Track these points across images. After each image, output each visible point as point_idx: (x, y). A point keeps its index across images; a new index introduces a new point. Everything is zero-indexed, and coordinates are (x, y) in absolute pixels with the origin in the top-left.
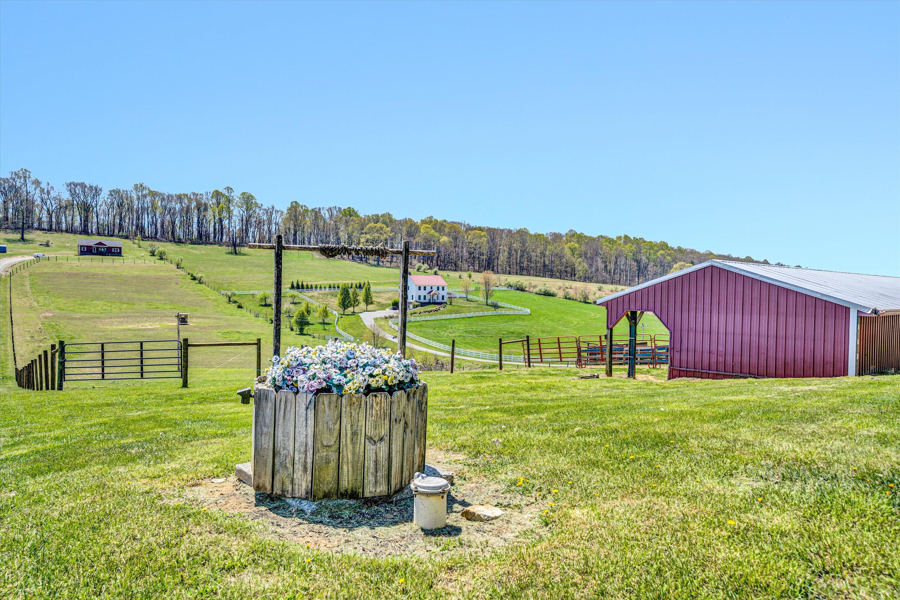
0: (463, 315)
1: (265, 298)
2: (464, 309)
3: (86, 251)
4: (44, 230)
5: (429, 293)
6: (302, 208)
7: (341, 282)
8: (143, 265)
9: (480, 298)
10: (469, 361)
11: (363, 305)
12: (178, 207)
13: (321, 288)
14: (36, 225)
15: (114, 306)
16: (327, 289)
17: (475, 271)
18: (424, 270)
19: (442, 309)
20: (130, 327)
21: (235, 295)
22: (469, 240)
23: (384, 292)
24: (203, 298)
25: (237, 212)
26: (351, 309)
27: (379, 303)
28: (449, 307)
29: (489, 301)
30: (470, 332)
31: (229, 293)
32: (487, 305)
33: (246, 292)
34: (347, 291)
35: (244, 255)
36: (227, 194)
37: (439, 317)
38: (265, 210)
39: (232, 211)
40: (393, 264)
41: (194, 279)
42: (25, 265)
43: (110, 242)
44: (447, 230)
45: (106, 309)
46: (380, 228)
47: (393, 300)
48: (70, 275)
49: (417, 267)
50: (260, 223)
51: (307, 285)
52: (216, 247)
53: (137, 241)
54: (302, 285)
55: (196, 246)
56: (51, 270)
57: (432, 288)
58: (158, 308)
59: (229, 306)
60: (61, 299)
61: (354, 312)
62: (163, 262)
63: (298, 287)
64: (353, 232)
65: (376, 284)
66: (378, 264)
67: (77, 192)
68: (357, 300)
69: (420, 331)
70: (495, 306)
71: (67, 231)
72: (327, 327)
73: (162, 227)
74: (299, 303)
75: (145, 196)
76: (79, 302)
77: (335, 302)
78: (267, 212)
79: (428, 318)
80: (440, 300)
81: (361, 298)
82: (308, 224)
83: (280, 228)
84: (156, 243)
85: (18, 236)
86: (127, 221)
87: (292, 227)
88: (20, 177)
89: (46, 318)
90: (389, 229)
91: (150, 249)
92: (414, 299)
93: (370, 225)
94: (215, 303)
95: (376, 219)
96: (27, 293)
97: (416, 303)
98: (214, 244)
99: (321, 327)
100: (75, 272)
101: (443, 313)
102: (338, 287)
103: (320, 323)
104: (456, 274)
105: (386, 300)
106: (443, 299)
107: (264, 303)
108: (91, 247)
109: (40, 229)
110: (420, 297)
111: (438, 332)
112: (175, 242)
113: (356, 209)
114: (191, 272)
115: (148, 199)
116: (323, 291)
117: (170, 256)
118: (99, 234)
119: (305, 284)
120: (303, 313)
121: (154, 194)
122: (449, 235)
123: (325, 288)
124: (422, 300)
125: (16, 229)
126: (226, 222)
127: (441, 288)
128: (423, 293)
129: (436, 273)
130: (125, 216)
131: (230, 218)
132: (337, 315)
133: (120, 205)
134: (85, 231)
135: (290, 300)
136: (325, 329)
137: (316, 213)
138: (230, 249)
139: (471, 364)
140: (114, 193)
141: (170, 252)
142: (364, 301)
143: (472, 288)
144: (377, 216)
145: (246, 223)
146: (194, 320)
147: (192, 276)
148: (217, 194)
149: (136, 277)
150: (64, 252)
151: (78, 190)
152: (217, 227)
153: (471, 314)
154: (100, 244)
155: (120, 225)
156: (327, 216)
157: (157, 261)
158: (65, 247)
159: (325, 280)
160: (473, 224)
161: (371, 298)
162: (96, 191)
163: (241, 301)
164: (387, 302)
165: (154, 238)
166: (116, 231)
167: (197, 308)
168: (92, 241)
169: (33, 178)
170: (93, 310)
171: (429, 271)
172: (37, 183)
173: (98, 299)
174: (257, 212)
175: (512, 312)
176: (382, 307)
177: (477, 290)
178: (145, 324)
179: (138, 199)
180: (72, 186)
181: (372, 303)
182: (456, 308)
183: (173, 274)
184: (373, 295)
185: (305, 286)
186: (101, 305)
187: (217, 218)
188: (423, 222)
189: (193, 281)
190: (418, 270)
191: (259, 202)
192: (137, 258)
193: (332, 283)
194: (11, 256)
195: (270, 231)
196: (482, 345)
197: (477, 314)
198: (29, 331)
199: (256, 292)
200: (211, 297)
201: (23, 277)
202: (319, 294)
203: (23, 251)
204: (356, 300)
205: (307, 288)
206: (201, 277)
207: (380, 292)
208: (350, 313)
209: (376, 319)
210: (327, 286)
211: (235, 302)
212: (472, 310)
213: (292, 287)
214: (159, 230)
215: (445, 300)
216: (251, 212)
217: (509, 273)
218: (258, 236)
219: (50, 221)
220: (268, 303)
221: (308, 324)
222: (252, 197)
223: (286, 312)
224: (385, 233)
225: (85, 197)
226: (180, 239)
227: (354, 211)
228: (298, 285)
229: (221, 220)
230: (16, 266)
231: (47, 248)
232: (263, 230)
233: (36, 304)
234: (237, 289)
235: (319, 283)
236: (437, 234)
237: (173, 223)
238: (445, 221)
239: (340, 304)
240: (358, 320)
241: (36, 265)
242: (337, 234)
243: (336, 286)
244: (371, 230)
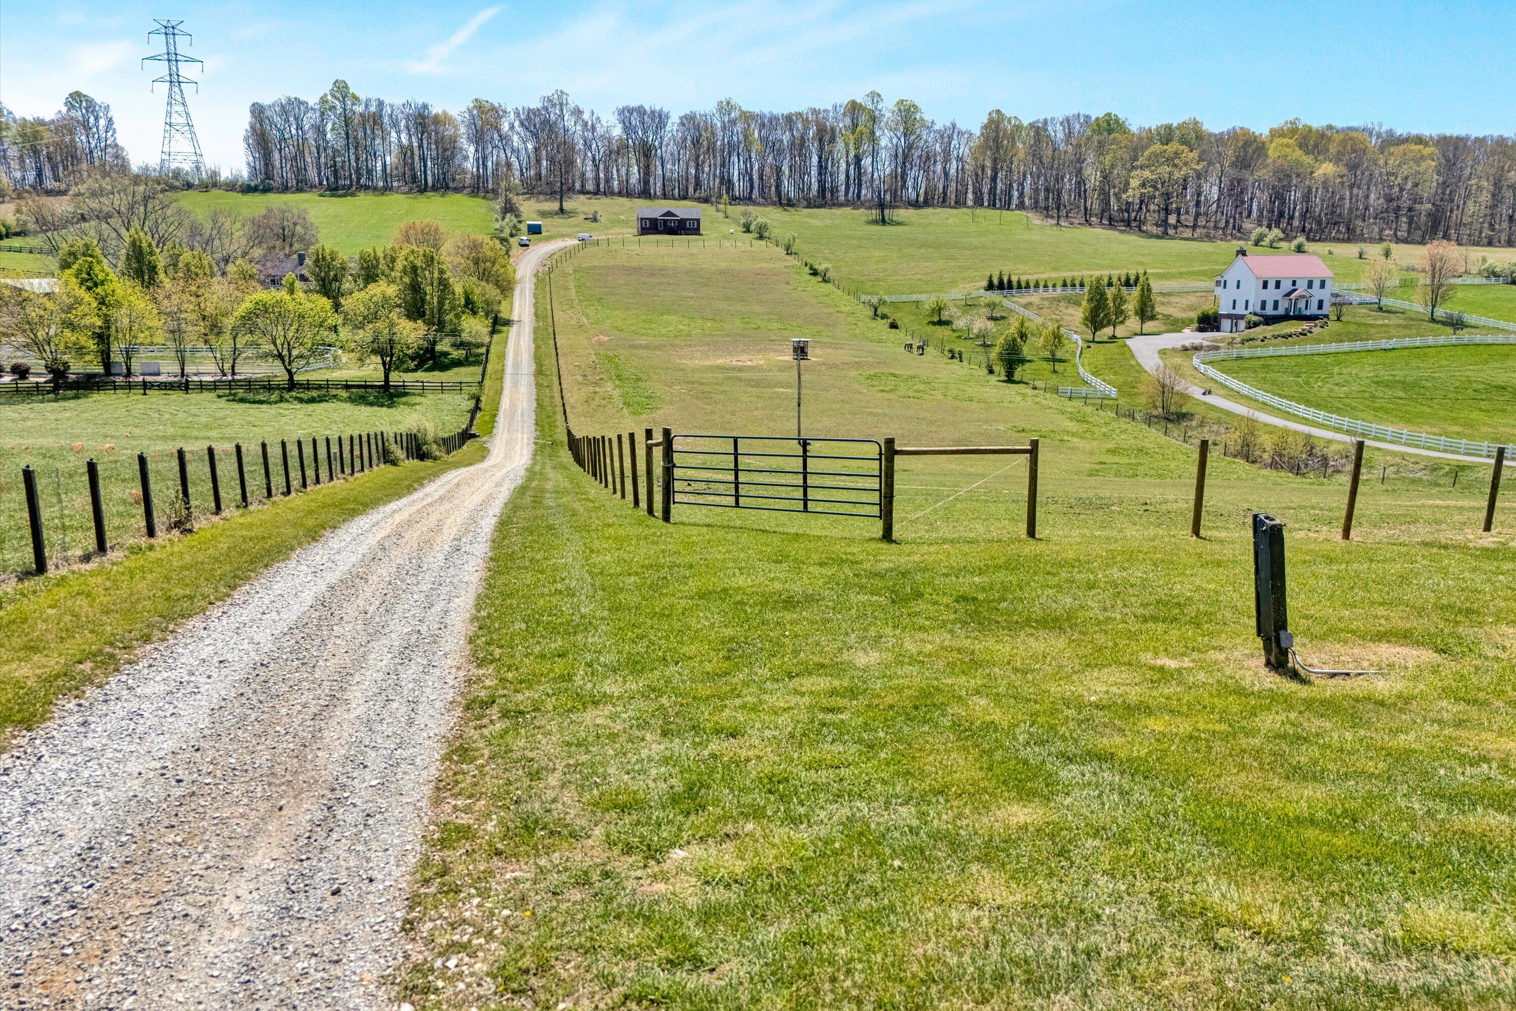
0: (1370, 345)
1: (940, 309)
2: (1373, 331)
3: (651, 227)
4: (588, 193)
5: (1288, 294)
6: (1009, 122)
7: (1090, 274)
8: (733, 250)
9: (1417, 305)
10: (1394, 454)
11: (1133, 323)
12: (786, 138)
13: (1046, 286)
14: (578, 186)
15: (693, 325)
16: (1059, 289)
17: (1398, 240)
18: (1272, 242)
19: (1317, 330)
20: (720, 361)
21: (885, 303)
22: (1389, 169)
23: (1179, 294)
24: (831, 310)
25: (886, 140)
26: (1108, 331)
27: (1168, 317)
28: (1333, 326)
29: (1440, 312)
30: (1388, 385)
31: (875, 300)
32: (1433, 320)
33: (904, 298)
34: (1102, 295)
35: (899, 224)
36: (870, 106)
37: (1309, 348)
38: (939, 132)
39: (878, 139)
40: (1198, 231)
41: (815, 273)
42: (568, 254)
43: (684, 209)
44: (1333, 149)
45: (682, 330)
46: (1176, 153)
47: (1200, 311)
48: (629, 271)
49: (1253, 236)
50: (928, 158)
51: (1019, 282)
52: (848, 210)
53: (721, 207)
54: (1010, 282)
55: (815, 210)
56: (602, 263)
57: (1294, 283)
58: (759, 328)
59: (874, 324)
60: (618, 312)
61: (1114, 337)
62: (763, 243)
63: (1001, 286)
64: (1113, 166)
65: (1161, 276)
66: (1166, 233)
67: (633, 122)
68: (1122, 312)
69: (1264, 379)
70: (1457, 324)
71: (620, 194)
72: (1059, 367)
73: (761, 178)
74: (1003, 318)
75: (733, 122)
76: (643, 317)
77: (1076, 315)
78: (942, 137)
79: (1283, 350)
80: (1313, 310)
81: (1130, 307)
82: (1021, 155)
83: (967, 167)
84: (751, 209)
85: (555, 206)
86: (706, 169)
87: (988, 164)
88: (554, 106)
89: (601, 344)
90: (1195, 155)
91: (743, 221)
92: (1250, 309)
93: (1152, 149)
94: (849, 319)
95: (1167, 135)
96: (572, 300)
97: (1255, 319)
98: (847, 205)
99: (1049, 366)
100: (634, 264)
101: (1319, 341)
102: (1082, 285)
103: (1047, 360)
104: (1351, 250)
105: (1184, 310)
106: (1320, 306)
107: (936, 319)
108: (656, 219)
109: (583, 192)
110: (1263, 305)
111: (1307, 383)
112: (781, 204)
113: (1122, 117)
114: (809, 261)
115: (739, 127)
116: (1051, 293)
117: (775, 231)
118: (665, 196)
119: (1014, 279)
120: (1014, 340)
121: (748, 117)
122: (1337, 160)
123: (1054, 286)
124: (1269, 311)
125: (553, 193)
126: (866, 162)
127: (1317, 284)
128: (1271, 295)
129: (1299, 249)
130: (703, 162)
131: (874, 154)
132: (1080, 342)
133: (696, 143)
134: (645, 193)
135: (985, 311)
136: (1055, 372)
137: (1039, 131)
138: (875, 213)
139: (1398, 460)
140: (688, 120)
141: (775, 224)
142: (1136, 313)
143: (1394, 281)
144: (1169, 128)
145: (903, 158)
146: (818, 351)
147: (811, 268)
148: (854, 108)
149: (723, 272)
150: (617, 230)
151: (635, 120)
152: (852, 172)
153: (1392, 344)
154: (669, 214)
155: (697, 178)
156: (1060, 135)
157: (754, 242)
158: (619, 221)
159: (1055, 269)
160: (1401, 130)
161: (1153, 307)
162: (660, 119)
163: (895, 316)
164: (1184, 316)
165: (748, 200)
166: (691, 190)
167: (821, 328)
168: (656, 209)
169: (572, 106)
170: (663, 331)
171: (1283, 244)
172: (578, 112)
173: (669, 311)
174: (924, 137)
175: (1500, 338)
176: (1176, 325)
177: (1406, 284)
178: (741, 358)
179: (724, 128)
180: (626, 114)
181: (1153, 318)
182: (1352, 328)
183: (779, 265)
184: (1156, 299)
185: (1015, 284)
186: (674, 323)
187: (852, 155)
188: (1276, 134)
189: (812, 278)
190: (1257, 243)
191: (928, 117)
192: (724, 237)
193: (1068, 275)
194: (548, 239)
195: (946, 174)
196: (1420, 415)
197: (1407, 342)
198: (579, 366)
199: (922, 297)
200: (843, 309)
201: (565, 275)
202: (1043, 299)
203: (564, 230)
204: (1119, 312)
205: (1019, 287)
206: (827, 270)
207: (1169, 294)
208: (1105, 339)
209: (1163, 352)
210: (1060, 283)
211: (884, 317)
212: (1393, 332)
213: (990, 287)
214: (756, 185)
215: (1324, 311)
216: (913, 137)
217: (1490, 244)
218: (923, 185)
219: (597, 178)
220: (943, 318)
221: (1023, 361)
222: (915, 107)
223: (978, 336)
224: (1186, 164)
225: (645, 132)
226: (789, 200)
227: (1117, 121)
228: (1001, 281)
229: (858, 160)
230: (555, 257)
231: (594, 224)
232: (934, 172)
233: (585, 320)
234: (889, 293)
235: (1042, 277)
236: (1308, 160)
237: (779, 171)
238: (1330, 127)
239: (1086, 319)
240: (1123, 354)
241: (583, 253)
242: (1079, 171)
243: (1077, 283)
244: (1154, 161)
